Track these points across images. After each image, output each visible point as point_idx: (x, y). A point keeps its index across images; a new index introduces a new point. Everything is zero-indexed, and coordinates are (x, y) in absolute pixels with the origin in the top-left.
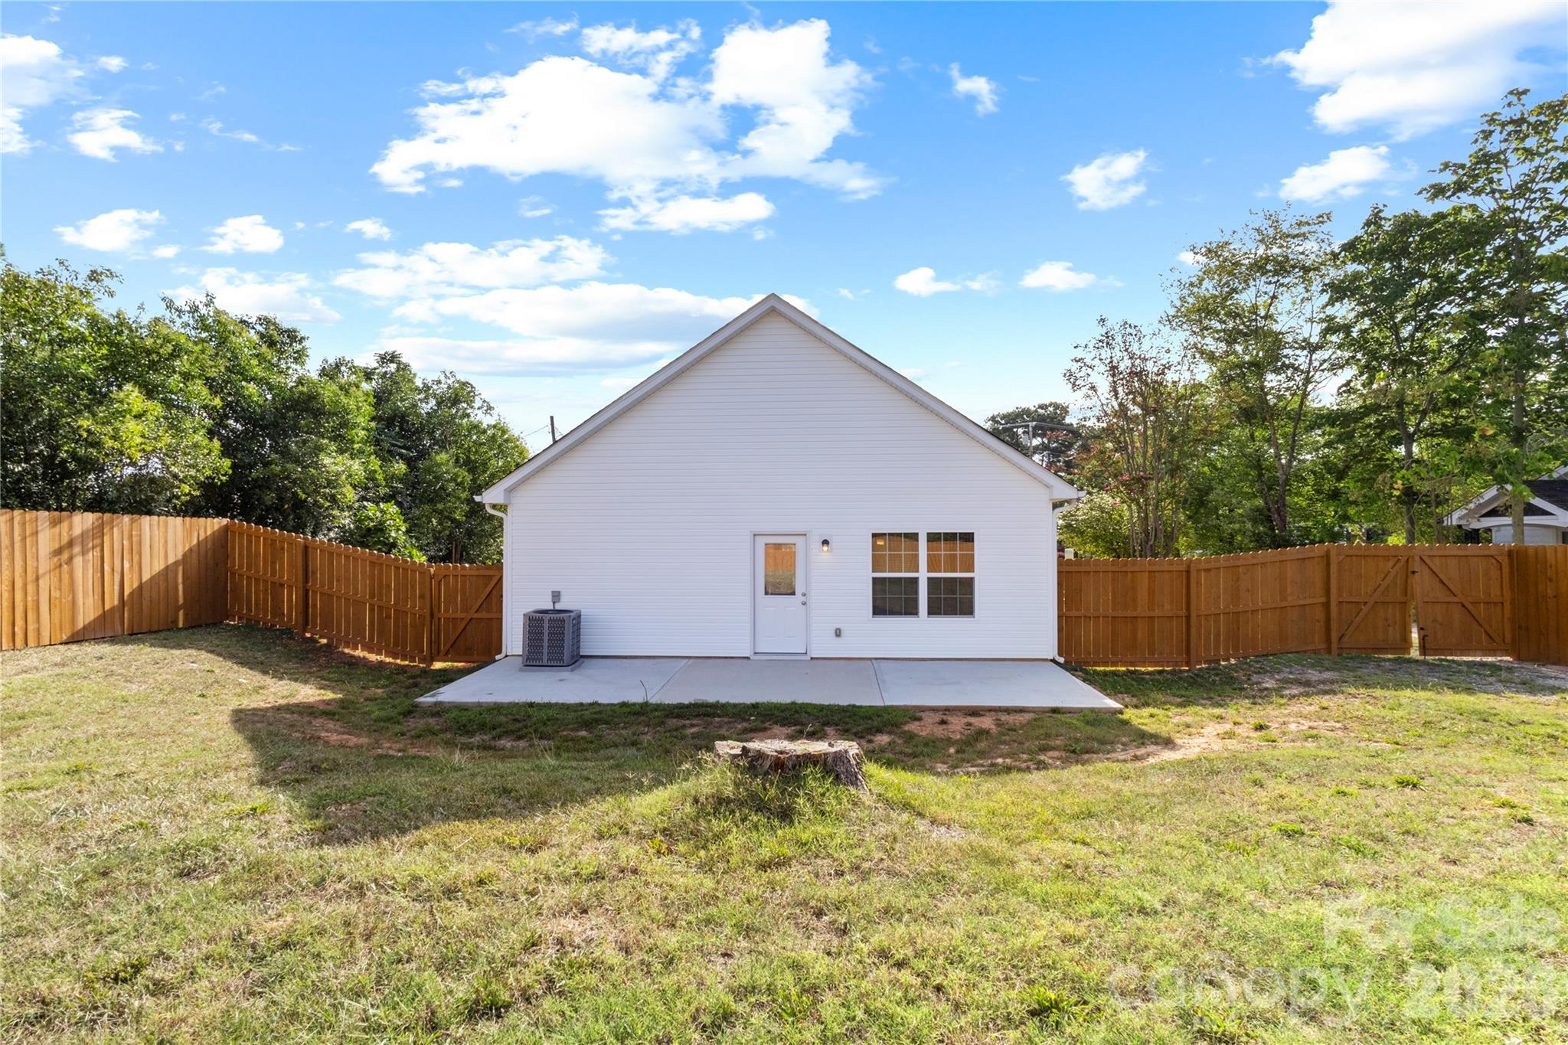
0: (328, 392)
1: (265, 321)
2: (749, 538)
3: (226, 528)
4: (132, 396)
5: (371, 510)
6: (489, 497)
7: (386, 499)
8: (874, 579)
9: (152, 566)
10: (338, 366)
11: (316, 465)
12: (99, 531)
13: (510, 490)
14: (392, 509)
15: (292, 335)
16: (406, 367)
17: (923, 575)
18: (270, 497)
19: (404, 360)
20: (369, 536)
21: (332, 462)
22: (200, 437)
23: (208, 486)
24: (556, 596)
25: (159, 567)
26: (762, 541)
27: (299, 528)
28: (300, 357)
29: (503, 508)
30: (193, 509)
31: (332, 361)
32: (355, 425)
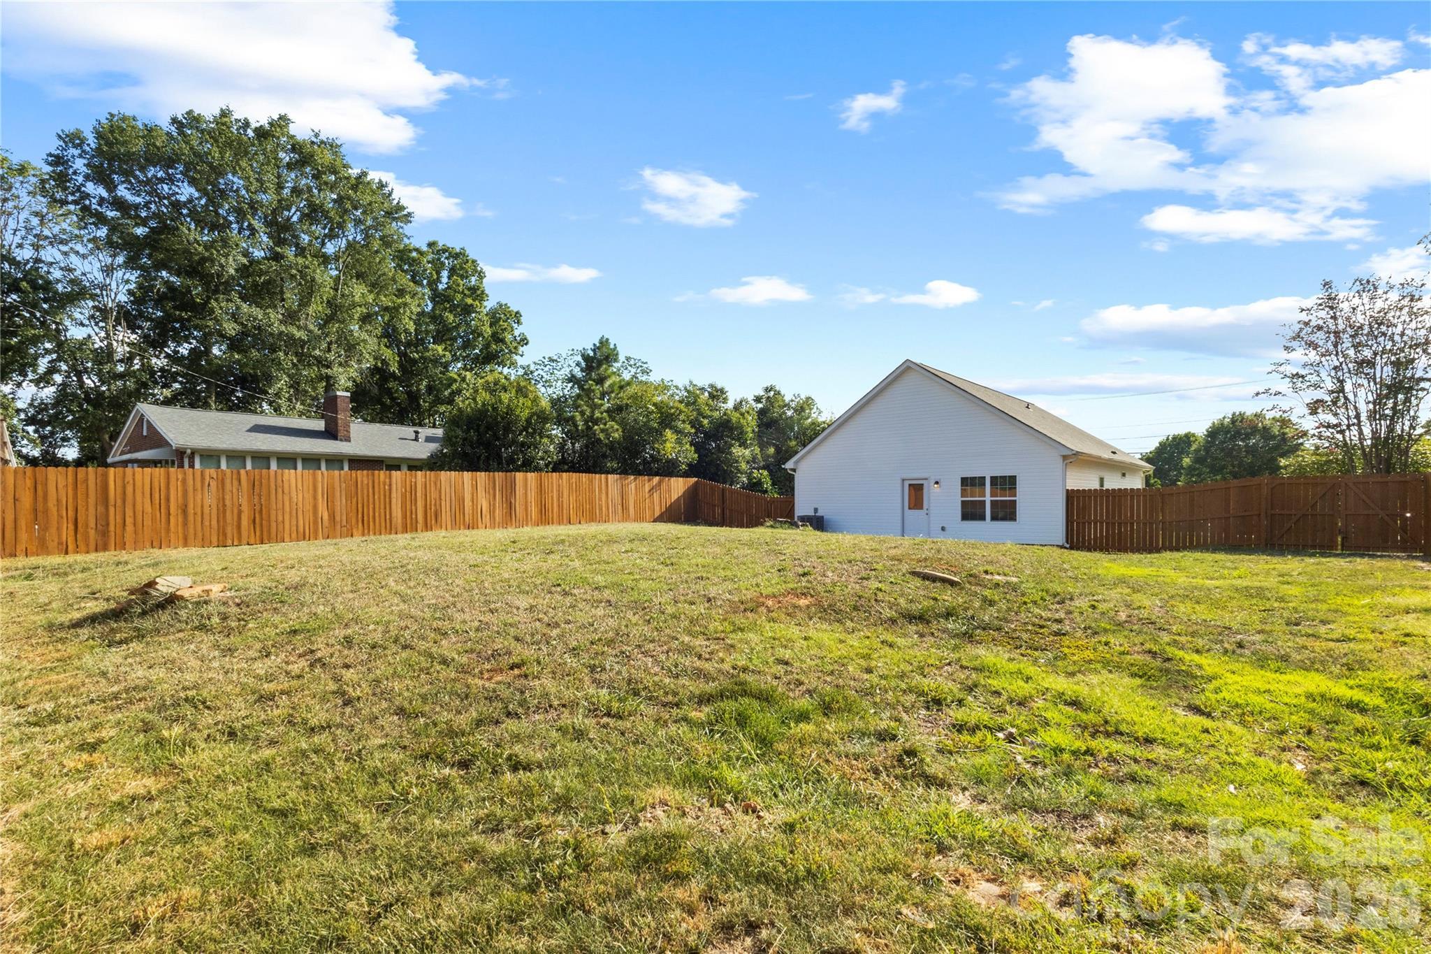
0: (735, 417)
1: (712, 386)
2: (900, 482)
3: (697, 482)
4: (669, 434)
5: (756, 474)
6: (789, 465)
7: (764, 468)
8: (962, 502)
9: (675, 497)
10: (741, 402)
11: (731, 453)
12: (660, 483)
13: (797, 462)
14: (765, 473)
15: (722, 391)
16: (779, 393)
17: (988, 499)
18: (713, 470)
19: (777, 389)
20: (755, 485)
21: (737, 451)
22: (688, 446)
23: (690, 465)
24: (816, 510)
25: (676, 497)
26: (907, 484)
27: (724, 482)
28: (725, 400)
29: (794, 470)
30: (686, 475)
31: (738, 400)
32: (747, 432)
